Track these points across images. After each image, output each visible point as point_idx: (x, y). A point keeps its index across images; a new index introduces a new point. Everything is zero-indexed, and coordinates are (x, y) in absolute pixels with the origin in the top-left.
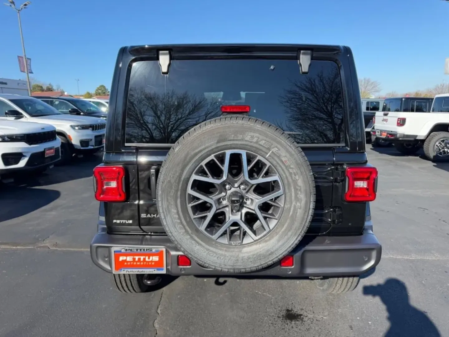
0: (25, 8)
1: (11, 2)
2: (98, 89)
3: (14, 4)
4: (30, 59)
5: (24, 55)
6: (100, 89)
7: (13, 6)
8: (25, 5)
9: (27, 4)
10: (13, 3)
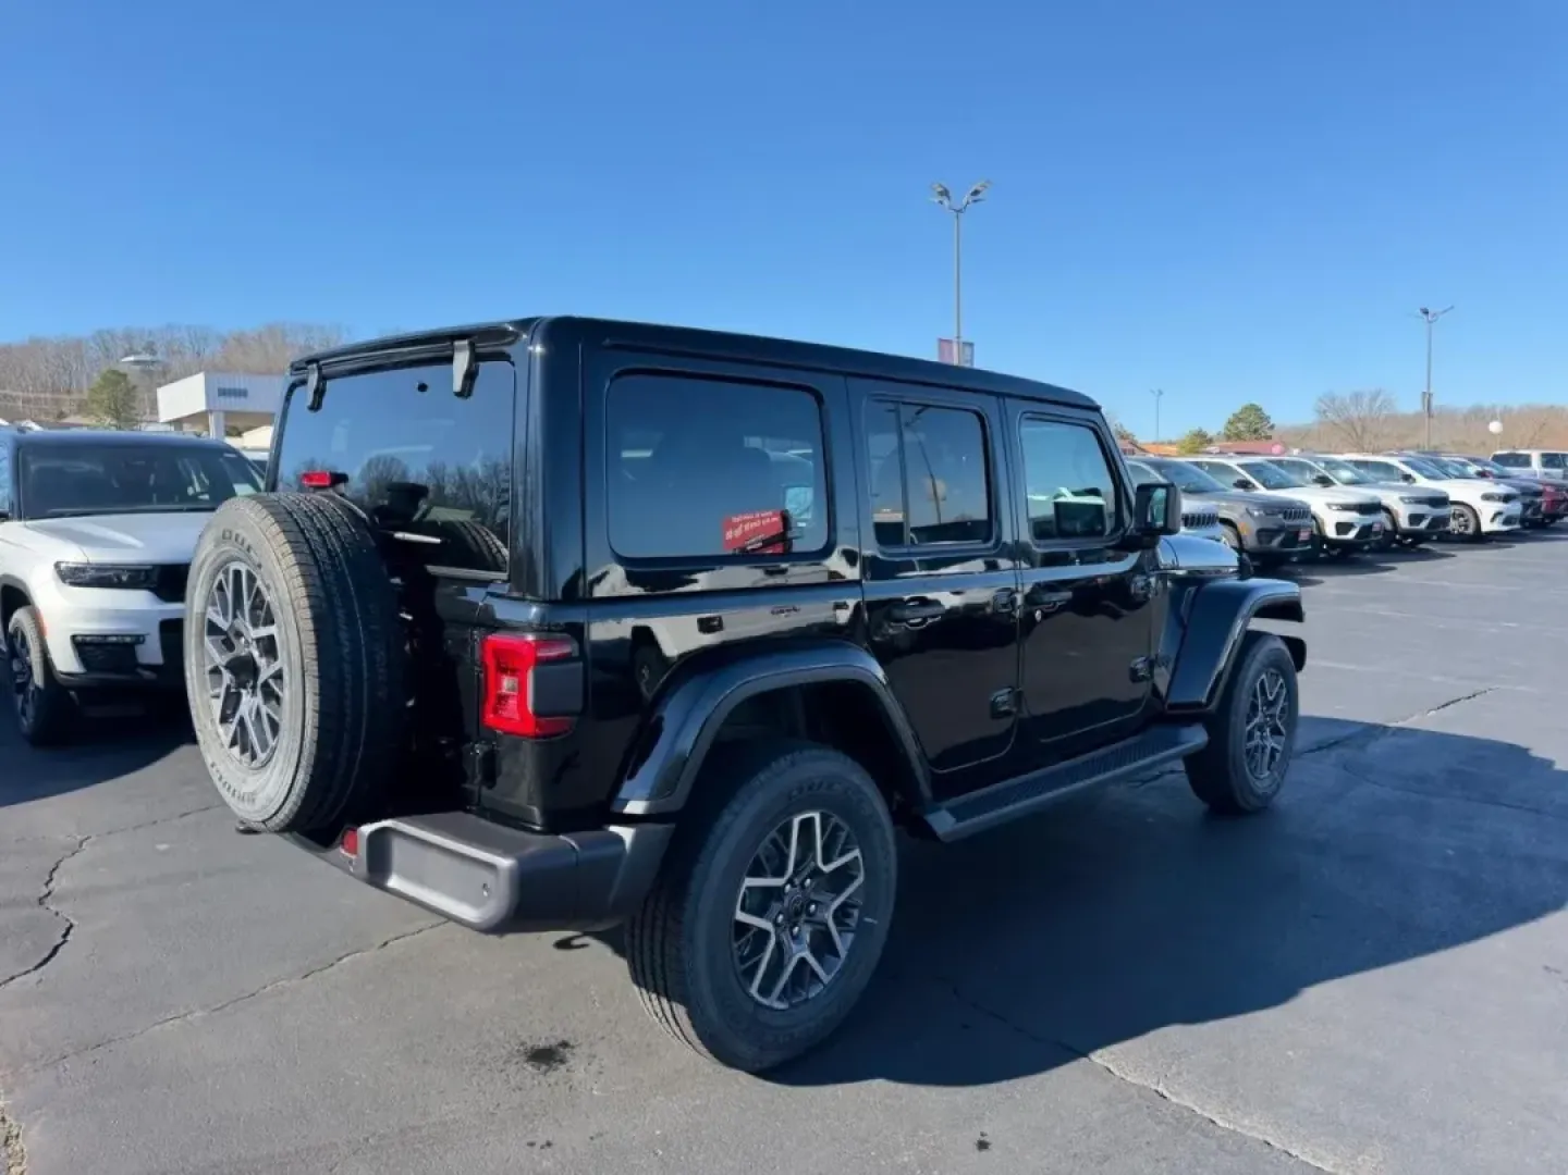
0: (975, 201)
1: (941, 194)
2: (1237, 419)
3: (949, 198)
4: (971, 345)
5: (956, 335)
6: (1240, 420)
7: (946, 202)
8: (976, 193)
9: (980, 189)
10: (945, 193)
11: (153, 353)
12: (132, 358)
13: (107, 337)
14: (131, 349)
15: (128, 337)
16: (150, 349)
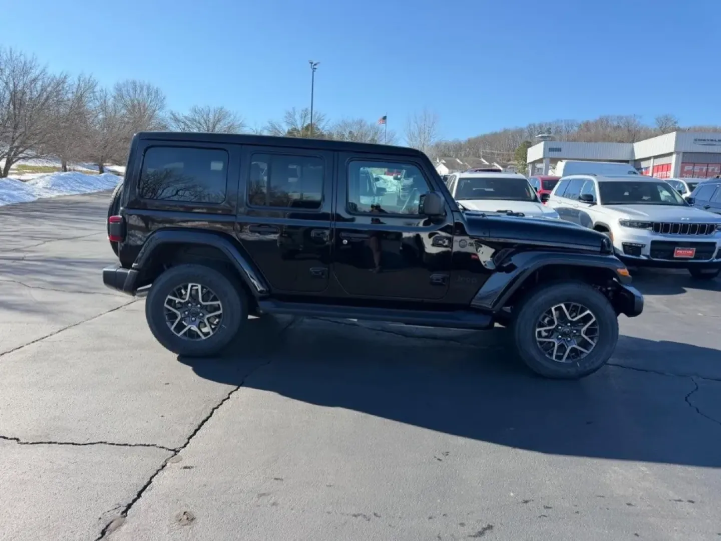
11: (550, 133)
12: (540, 136)
13: (532, 127)
14: (541, 131)
15: (541, 126)
16: (549, 131)
